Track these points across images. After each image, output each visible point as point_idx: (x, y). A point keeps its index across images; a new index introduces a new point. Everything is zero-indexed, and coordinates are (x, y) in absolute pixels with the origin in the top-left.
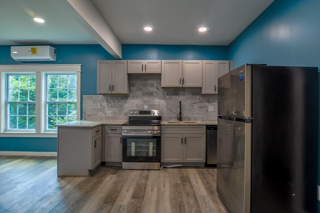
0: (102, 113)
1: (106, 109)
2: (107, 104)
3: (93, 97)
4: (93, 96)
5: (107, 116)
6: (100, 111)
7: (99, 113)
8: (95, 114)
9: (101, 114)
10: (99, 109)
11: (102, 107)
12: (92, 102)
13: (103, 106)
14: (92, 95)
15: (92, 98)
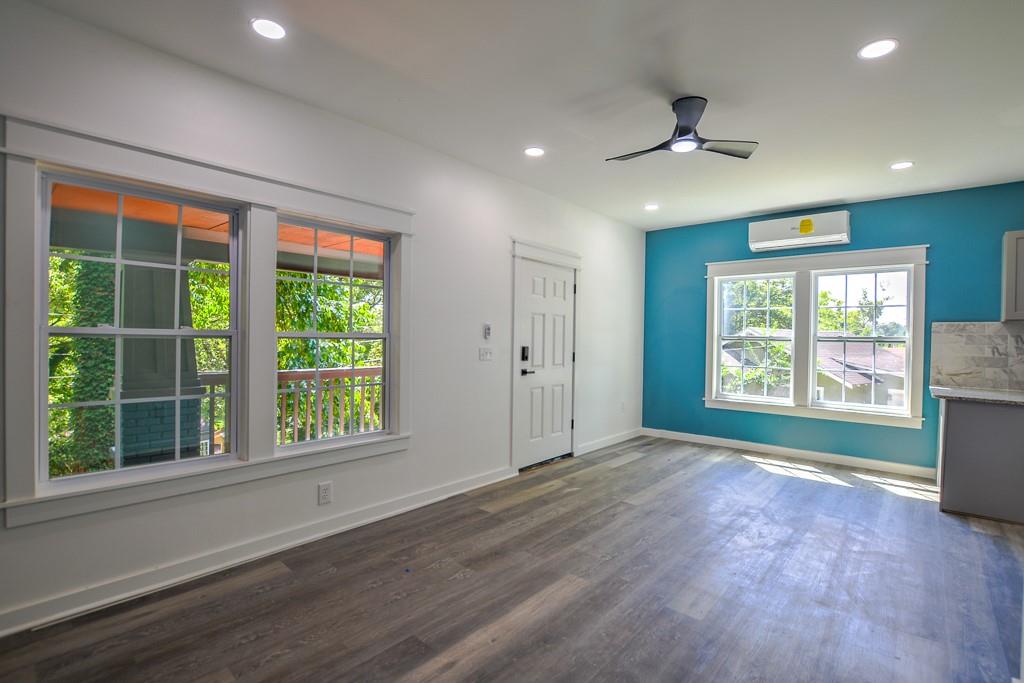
0: (997, 370)
1: (1011, 360)
2: (1017, 348)
3: (967, 328)
4: (965, 326)
5: (1015, 379)
6: (990, 366)
7: (987, 369)
8: (970, 373)
9: (995, 373)
10: (986, 359)
11: (996, 354)
12: (964, 339)
13: (1001, 351)
14: (962, 323)
15: (963, 329)
